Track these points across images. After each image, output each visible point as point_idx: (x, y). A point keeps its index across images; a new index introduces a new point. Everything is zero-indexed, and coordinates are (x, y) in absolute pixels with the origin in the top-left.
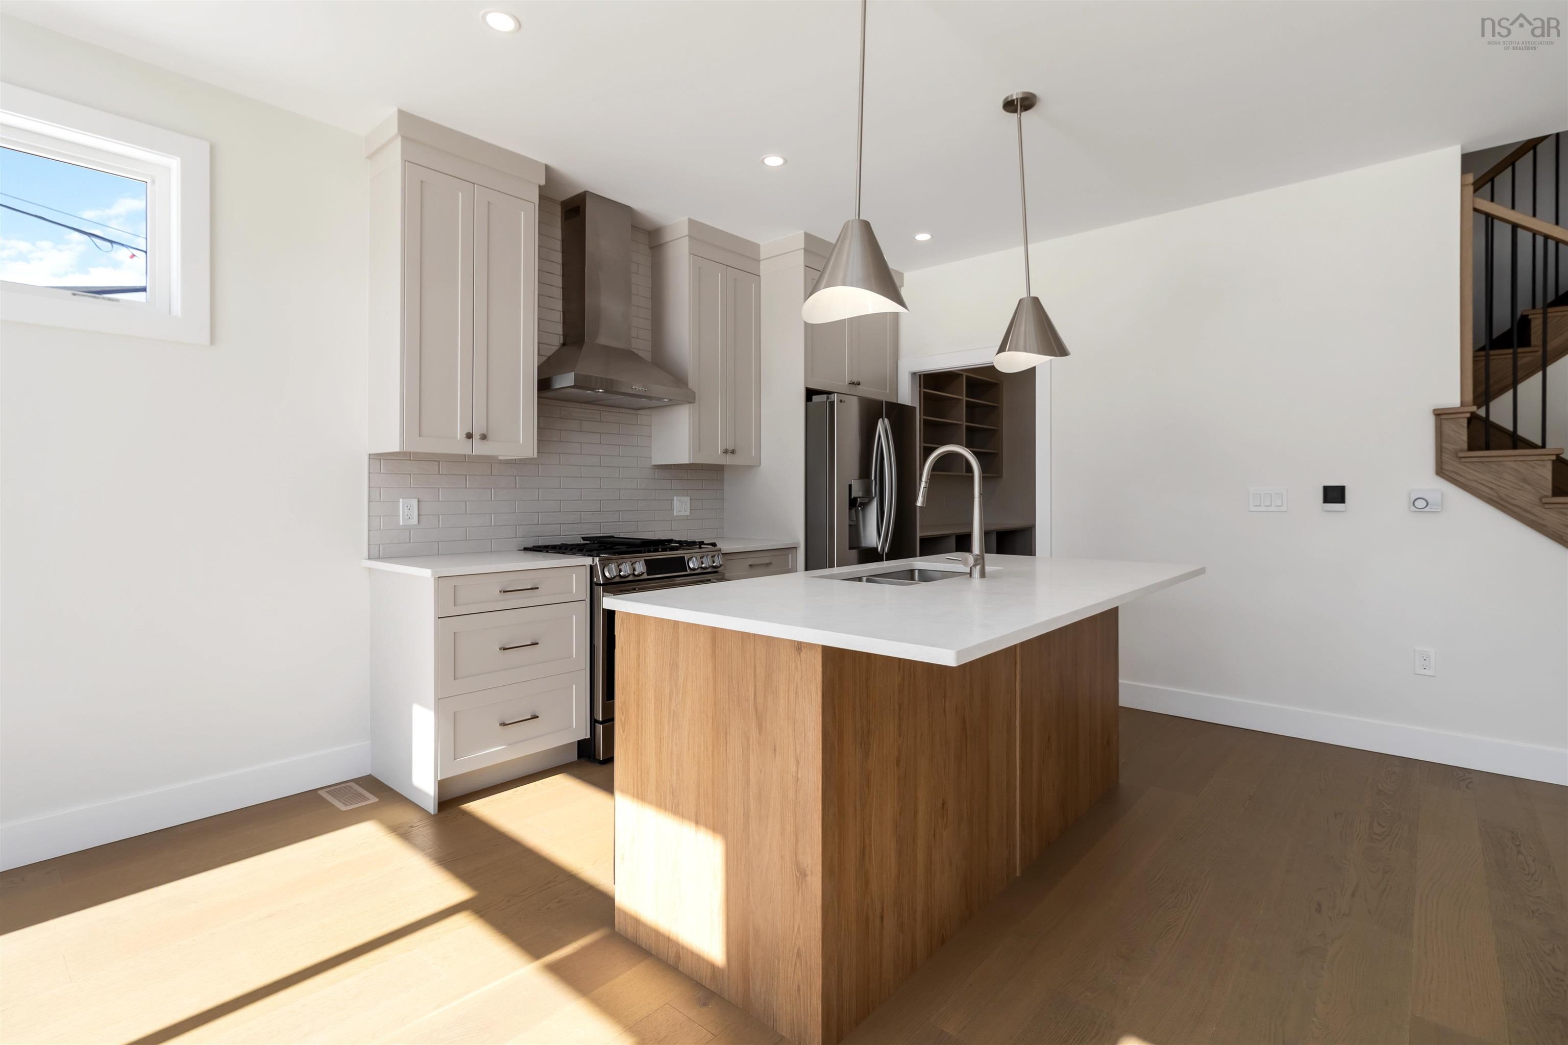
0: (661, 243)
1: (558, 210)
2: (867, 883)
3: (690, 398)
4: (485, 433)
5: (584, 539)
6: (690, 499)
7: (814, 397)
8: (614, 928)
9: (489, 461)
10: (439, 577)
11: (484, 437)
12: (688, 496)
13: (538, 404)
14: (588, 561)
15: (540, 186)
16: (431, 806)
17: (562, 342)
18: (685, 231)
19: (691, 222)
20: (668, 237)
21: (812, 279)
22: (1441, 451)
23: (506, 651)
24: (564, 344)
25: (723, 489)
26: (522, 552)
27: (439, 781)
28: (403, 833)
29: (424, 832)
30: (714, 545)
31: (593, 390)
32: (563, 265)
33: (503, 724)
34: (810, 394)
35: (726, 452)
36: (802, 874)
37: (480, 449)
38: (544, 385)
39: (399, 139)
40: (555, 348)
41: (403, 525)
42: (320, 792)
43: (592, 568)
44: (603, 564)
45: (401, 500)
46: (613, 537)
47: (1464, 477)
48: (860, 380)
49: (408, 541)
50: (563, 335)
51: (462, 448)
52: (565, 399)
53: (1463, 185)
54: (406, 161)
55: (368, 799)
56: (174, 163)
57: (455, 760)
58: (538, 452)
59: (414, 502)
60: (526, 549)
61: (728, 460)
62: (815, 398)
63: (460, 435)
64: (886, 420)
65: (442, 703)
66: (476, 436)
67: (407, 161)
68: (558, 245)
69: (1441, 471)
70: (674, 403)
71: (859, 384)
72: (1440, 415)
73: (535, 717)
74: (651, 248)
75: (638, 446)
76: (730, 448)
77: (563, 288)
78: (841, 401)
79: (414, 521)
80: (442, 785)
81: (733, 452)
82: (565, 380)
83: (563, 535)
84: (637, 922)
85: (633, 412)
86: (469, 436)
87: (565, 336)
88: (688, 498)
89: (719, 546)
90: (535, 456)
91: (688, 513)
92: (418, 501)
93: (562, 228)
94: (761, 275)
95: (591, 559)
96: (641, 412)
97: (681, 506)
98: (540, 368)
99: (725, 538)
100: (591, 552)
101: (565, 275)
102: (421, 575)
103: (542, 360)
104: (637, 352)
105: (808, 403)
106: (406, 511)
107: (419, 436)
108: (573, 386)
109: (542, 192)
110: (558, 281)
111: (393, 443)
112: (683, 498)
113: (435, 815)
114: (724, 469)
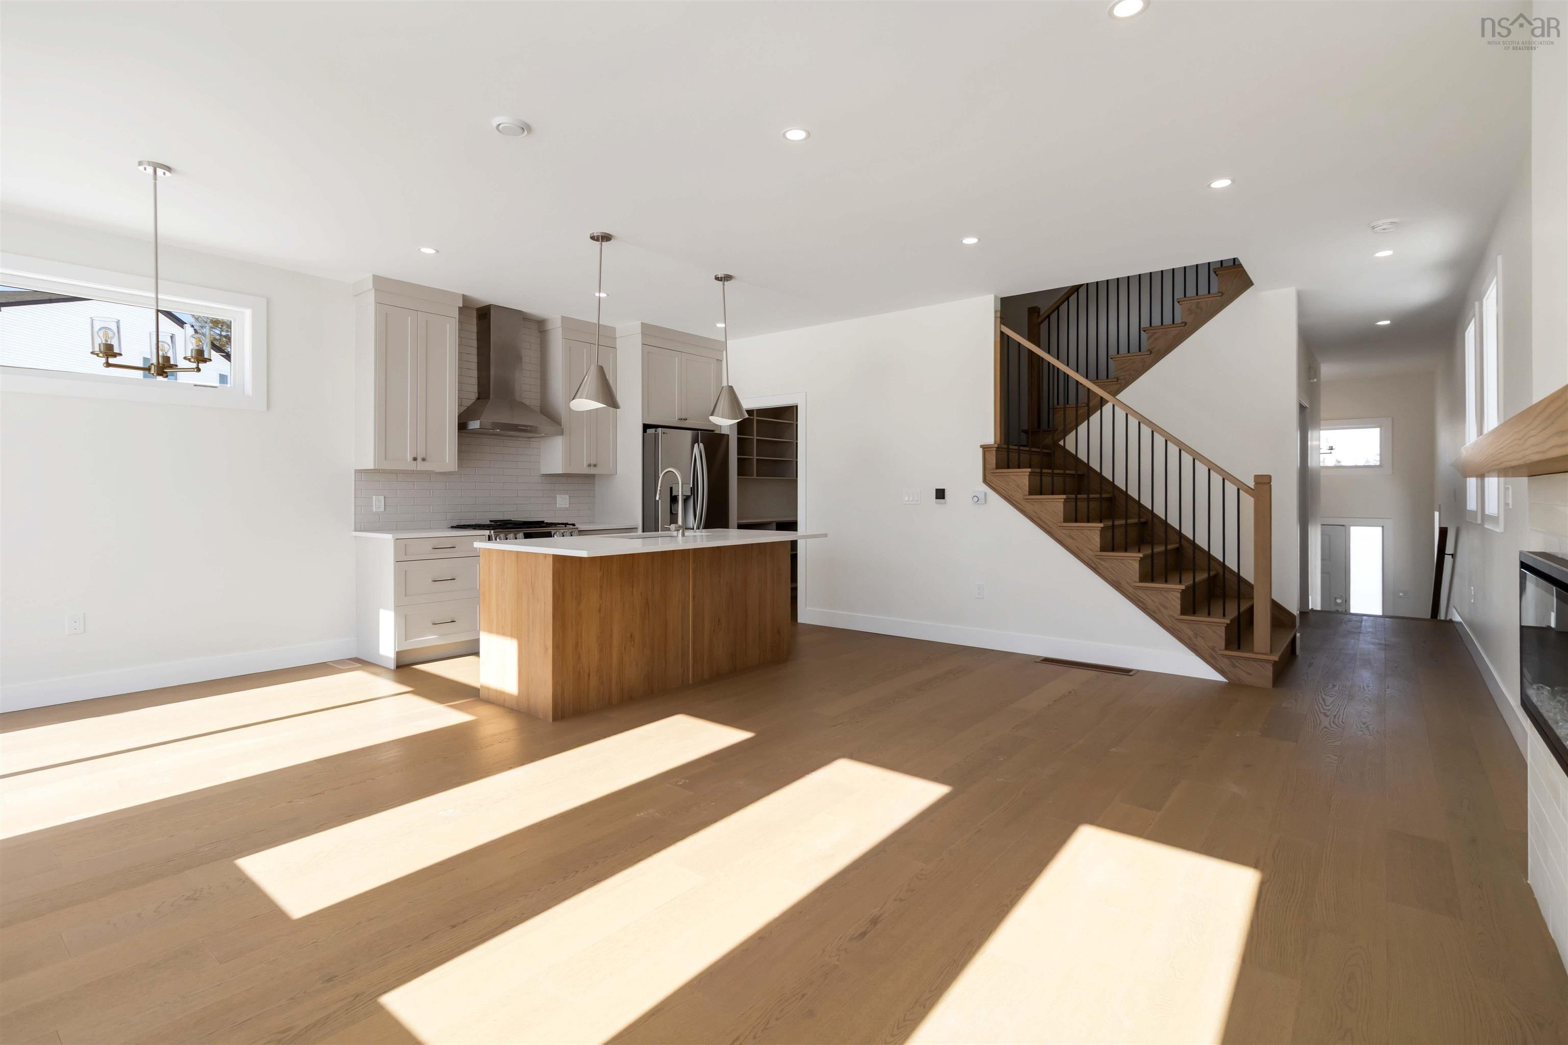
0: (545, 329)
1: (475, 314)
2: (579, 658)
3: (561, 433)
4: (425, 457)
5: (491, 521)
6: (569, 497)
7: (648, 430)
8: (479, 697)
9: (429, 474)
10: (396, 540)
11: (424, 460)
12: (567, 494)
13: (458, 436)
14: (487, 532)
15: (459, 307)
16: (392, 665)
17: (477, 396)
18: (558, 323)
19: (563, 317)
20: (550, 326)
21: (648, 352)
22: (985, 469)
23: (434, 582)
24: (478, 399)
25: (594, 490)
26: (450, 529)
27: (397, 652)
28: (377, 676)
29: (391, 675)
30: (574, 525)
31: (492, 429)
32: (478, 348)
33: (435, 624)
34: (646, 427)
35: (589, 465)
37: (421, 466)
38: (462, 426)
39: (374, 290)
40: (471, 402)
41: (375, 512)
42: (328, 663)
43: (490, 536)
45: (374, 497)
46: (511, 520)
47: (994, 484)
48: (687, 417)
49: (378, 521)
50: (478, 392)
51: (412, 466)
52: (474, 432)
53: (996, 317)
54: (377, 303)
55: (353, 665)
57: (406, 640)
58: (458, 467)
59: (382, 498)
60: (452, 527)
61: (592, 471)
62: (650, 430)
63: (409, 458)
64: (701, 445)
65: (398, 609)
66: (419, 459)
68: (474, 336)
69: (985, 481)
70: (549, 435)
71: (686, 419)
72: (985, 448)
73: (453, 621)
74: (539, 332)
75: (530, 462)
76: (593, 462)
77: (478, 363)
78: (664, 433)
79: (382, 509)
80: (399, 654)
81: (595, 466)
82: (474, 425)
83: (477, 520)
85: (526, 439)
86: (415, 459)
87: (479, 393)
88: (567, 496)
89: (577, 525)
90: (456, 470)
91: (567, 506)
92: (385, 497)
93: (477, 325)
94: (617, 347)
95: (489, 531)
96: (533, 440)
97: (562, 501)
98: (460, 416)
99: (593, 523)
100: (491, 528)
101: (479, 354)
102: (387, 540)
103: (464, 408)
104: (527, 402)
105: (645, 434)
106: (377, 503)
107: (386, 460)
108: (480, 428)
109: (461, 310)
110: (474, 358)
111: (369, 463)
112: (563, 496)
113: (394, 670)
114: (591, 477)
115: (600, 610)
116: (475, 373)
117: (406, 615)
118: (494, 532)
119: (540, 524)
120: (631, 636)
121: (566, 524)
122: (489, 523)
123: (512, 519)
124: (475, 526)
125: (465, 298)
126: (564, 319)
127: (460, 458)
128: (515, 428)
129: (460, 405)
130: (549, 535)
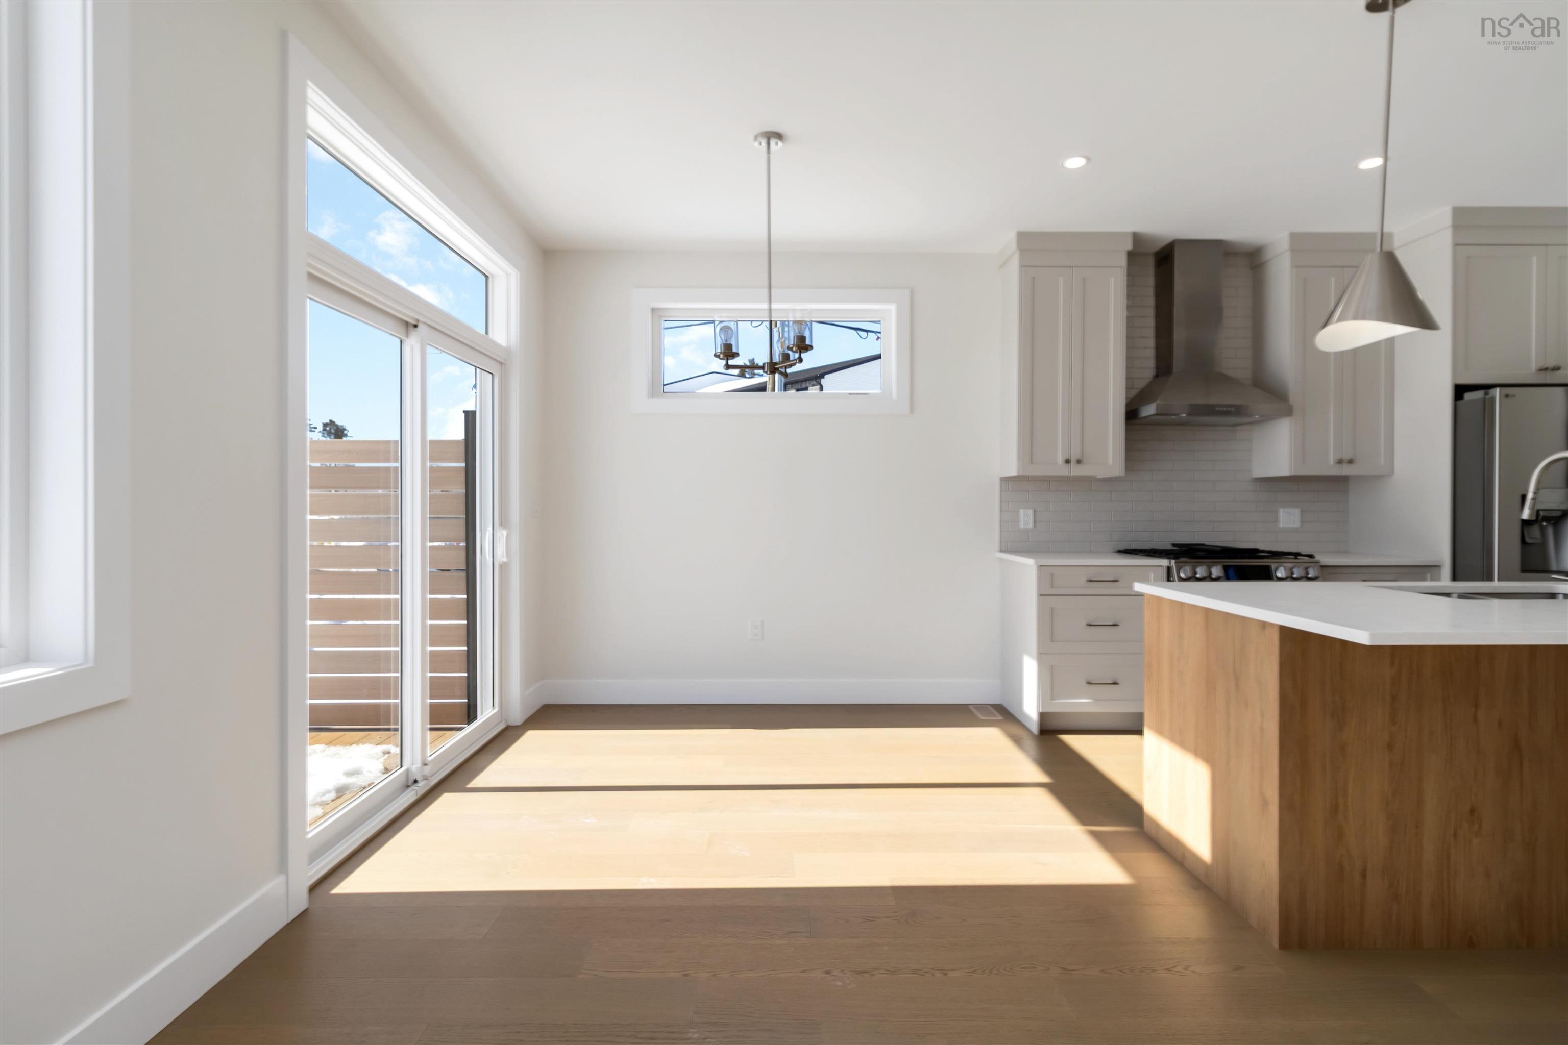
0: (1261, 264)
1: (1151, 259)
3: (1288, 412)
4: (1080, 458)
5: (1174, 545)
6: (1302, 511)
7: (1465, 394)
8: (1142, 827)
9: (1089, 480)
10: (1041, 566)
11: (1079, 462)
12: (1298, 508)
13: (1126, 429)
14: (1165, 562)
15: (1128, 252)
16: (1035, 728)
17: (1154, 374)
18: (1284, 247)
19: (1293, 234)
20: (1268, 255)
21: (1468, 257)
23: (1090, 627)
24: (1157, 376)
25: (1347, 501)
26: (1116, 553)
27: (1041, 713)
28: (1017, 741)
29: (1030, 743)
30: (1311, 556)
31: (1176, 415)
32: (1156, 306)
33: (1089, 683)
34: (1460, 391)
35: (1340, 462)
36: (1265, 803)
37: (1076, 471)
38: (1131, 415)
40: (1145, 381)
41: (1022, 529)
42: (970, 706)
43: (1169, 569)
44: (1178, 566)
45: (1022, 510)
46: (1203, 545)
48: (1559, 365)
49: (1027, 540)
50: (1156, 368)
51: (1064, 471)
52: (1150, 423)
55: (996, 716)
56: (893, 307)
57: (1052, 699)
58: (1126, 470)
59: (1031, 512)
60: (1120, 552)
61: (1345, 470)
62: (1468, 396)
63: (1060, 460)
65: (1042, 657)
66: (1073, 461)
67: (1023, 266)
68: (1150, 291)
70: (1267, 419)
73: (1115, 683)
74: (1252, 268)
75: (1235, 461)
76: (1346, 456)
77: (1156, 327)
79: (1031, 526)
80: (1042, 717)
81: (1350, 462)
82: (1149, 410)
83: (1156, 541)
84: (1157, 825)
86: (1068, 461)
88: (1298, 511)
89: (1318, 557)
90: (1123, 475)
91: (1297, 524)
92: (1035, 511)
93: (1154, 274)
95: (1168, 561)
96: (1239, 428)
97: (1288, 517)
98: (1128, 402)
99: (1346, 552)
100: (1172, 556)
101: (1158, 316)
102: (1029, 564)
103: (1134, 392)
104: (1231, 373)
105: (1459, 402)
106: (1026, 518)
107: (1032, 463)
108: (1157, 414)
109: (1131, 255)
110: (1151, 322)
111: (1013, 472)
112: (1292, 510)
113: (1038, 736)
114: (1343, 480)
115: (1390, 747)
116: (1151, 342)
117: (1052, 667)
118: (1176, 563)
119: (1253, 553)
120: (1472, 811)
121: (1297, 555)
122: (1170, 547)
123: (1206, 543)
124: (1149, 552)
125: (1137, 238)
126: (1295, 238)
127: (1128, 459)
128: (1211, 410)
129: (1128, 388)
130: (1265, 574)
